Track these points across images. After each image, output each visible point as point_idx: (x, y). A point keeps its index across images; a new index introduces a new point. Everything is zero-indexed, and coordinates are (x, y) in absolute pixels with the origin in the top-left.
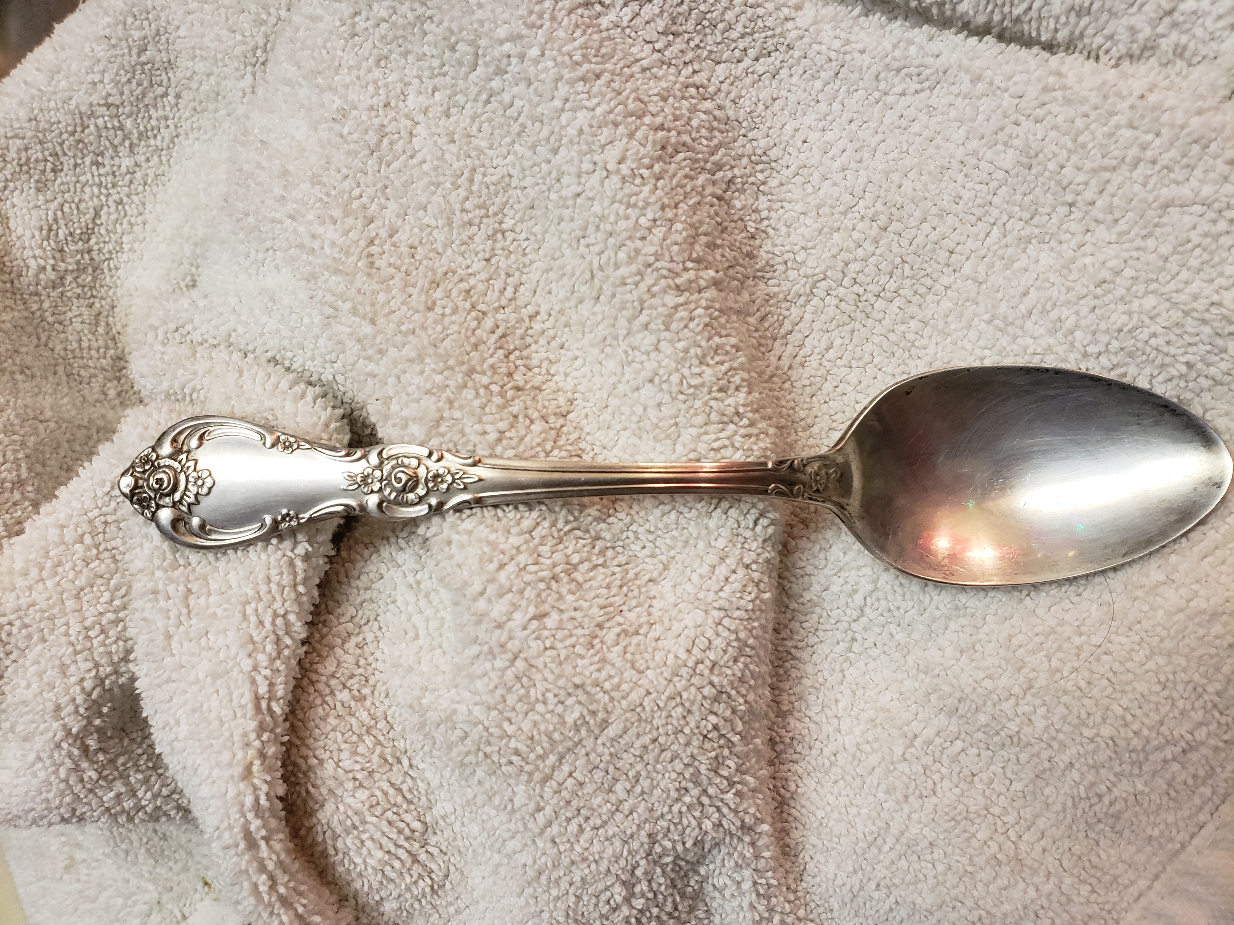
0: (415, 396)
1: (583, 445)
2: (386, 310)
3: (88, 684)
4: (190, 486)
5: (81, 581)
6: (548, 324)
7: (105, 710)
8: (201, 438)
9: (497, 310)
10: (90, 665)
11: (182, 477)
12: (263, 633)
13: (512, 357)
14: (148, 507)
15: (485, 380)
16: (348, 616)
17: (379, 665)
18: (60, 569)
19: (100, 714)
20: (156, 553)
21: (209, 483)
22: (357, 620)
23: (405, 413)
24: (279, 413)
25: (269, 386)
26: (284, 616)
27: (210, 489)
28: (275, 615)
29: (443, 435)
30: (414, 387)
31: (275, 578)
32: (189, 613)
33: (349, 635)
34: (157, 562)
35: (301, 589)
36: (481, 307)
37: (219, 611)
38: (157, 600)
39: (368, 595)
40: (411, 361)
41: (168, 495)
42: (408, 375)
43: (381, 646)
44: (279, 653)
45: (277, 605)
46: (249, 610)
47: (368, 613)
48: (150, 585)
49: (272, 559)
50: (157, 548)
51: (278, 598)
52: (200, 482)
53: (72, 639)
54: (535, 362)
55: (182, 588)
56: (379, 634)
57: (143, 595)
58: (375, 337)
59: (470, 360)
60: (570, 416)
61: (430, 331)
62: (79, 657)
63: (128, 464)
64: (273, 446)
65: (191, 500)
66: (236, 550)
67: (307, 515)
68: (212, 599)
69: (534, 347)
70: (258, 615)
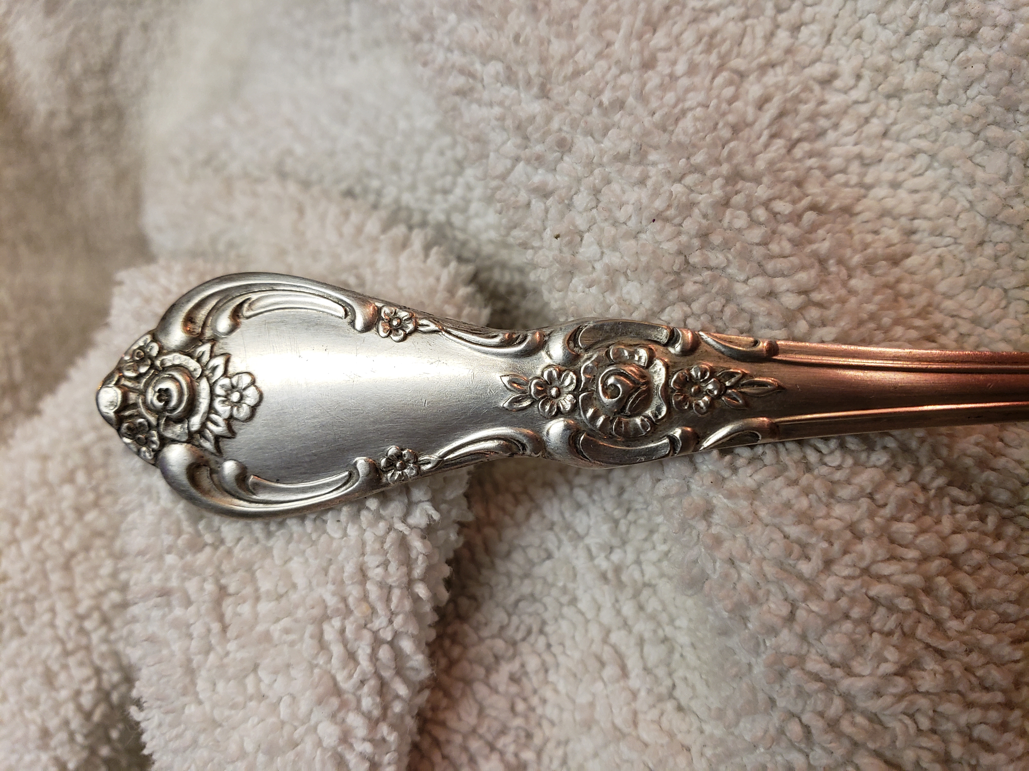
0: (632, 223)
1: (937, 317)
2: (569, 69)
3: (86, 701)
4: (218, 405)
5: (70, 544)
6: (855, 95)
7: (115, 734)
8: (236, 314)
9: (764, 68)
10: (87, 672)
11: (204, 386)
12: (356, 677)
13: (798, 152)
14: (147, 442)
15: (762, 192)
16: (494, 627)
17: (551, 711)
18: (41, 525)
19: (108, 740)
20: (165, 523)
21: (251, 396)
22: (510, 632)
23: (613, 259)
24: (368, 274)
25: (348, 229)
26: (392, 644)
27: (254, 409)
28: (377, 642)
29: (686, 300)
30: (629, 209)
31: (376, 573)
32: (224, 629)
33: (497, 658)
34: (168, 540)
35: (421, 590)
36: (737, 63)
37: (276, 630)
38: (169, 605)
39: (526, 588)
40: (622, 158)
41: (179, 420)
42: (615, 186)
43: (552, 677)
44: (385, 708)
45: (379, 622)
46: (330, 634)
47: (528, 620)
48: (156, 580)
49: (369, 536)
50: (166, 513)
51: (380, 607)
52: (235, 397)
53: (61, 632)
54: (836, 162)
55: (209, 587)
56: (548, 658)
57: (146, 597)
58: (549, 119)
59: (731, 156)
60: (909, 262)
61: (654, 103)
62: (72, 661)
63: (113, 364)
64: (367, 327)
65: (220, 429)
66: (303, 519)
67: (435, 457)
68: (264, 607)
69: (831, 136)
70: (345, 643)
